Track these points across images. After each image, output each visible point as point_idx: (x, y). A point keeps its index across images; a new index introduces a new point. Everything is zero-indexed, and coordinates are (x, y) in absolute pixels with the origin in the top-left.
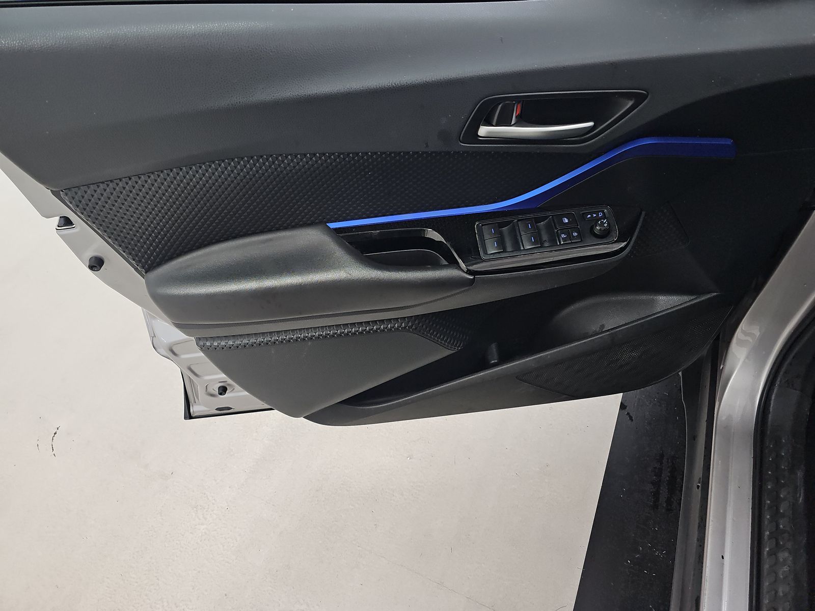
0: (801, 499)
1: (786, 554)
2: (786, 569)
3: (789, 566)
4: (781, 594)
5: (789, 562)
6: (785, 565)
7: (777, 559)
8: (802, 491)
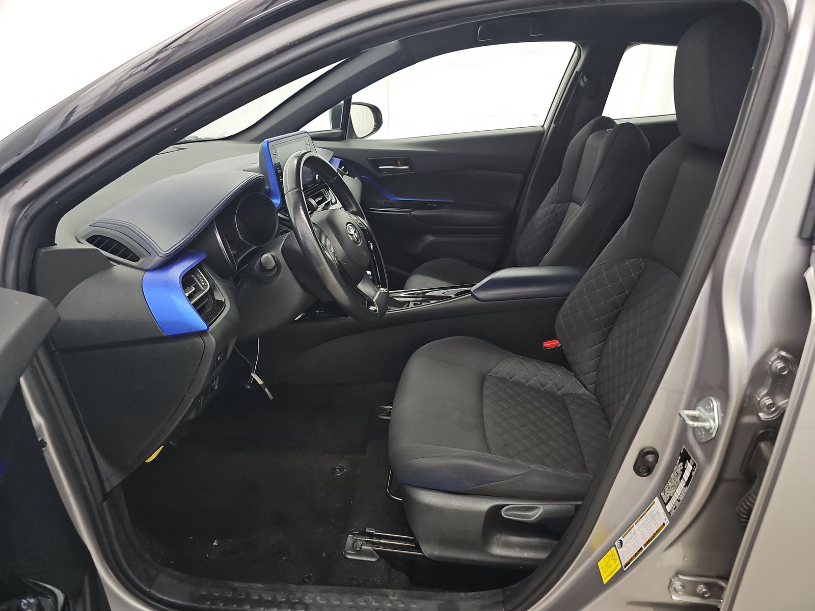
0: (259, 585)
1: (307, 597)
2: (318, 598)
3: (316, 596)
4: (338, 602)
5: (313, 595)
6: (316, 599)
7: (312, 604)
8: (254, 584)
